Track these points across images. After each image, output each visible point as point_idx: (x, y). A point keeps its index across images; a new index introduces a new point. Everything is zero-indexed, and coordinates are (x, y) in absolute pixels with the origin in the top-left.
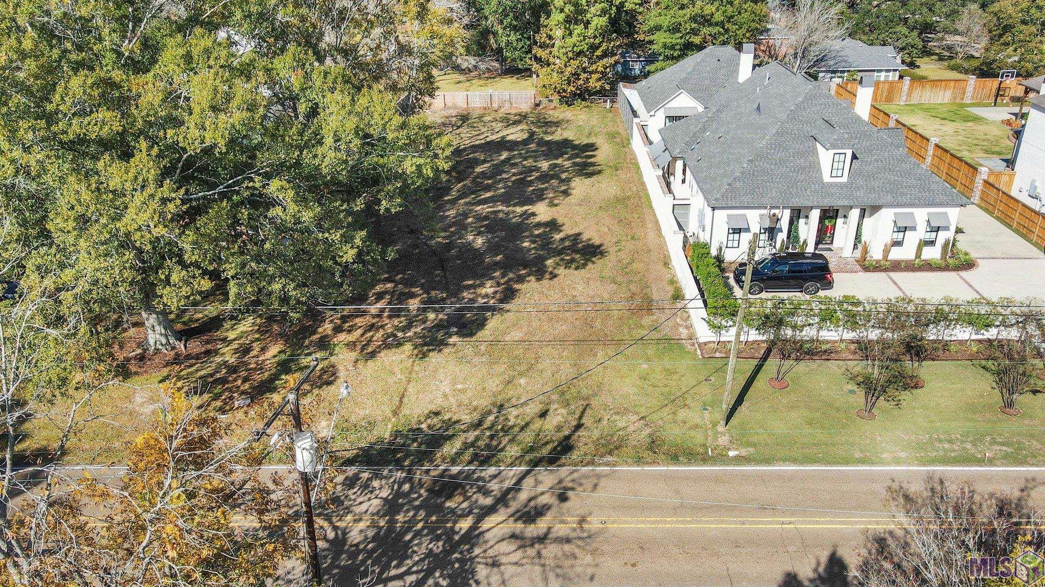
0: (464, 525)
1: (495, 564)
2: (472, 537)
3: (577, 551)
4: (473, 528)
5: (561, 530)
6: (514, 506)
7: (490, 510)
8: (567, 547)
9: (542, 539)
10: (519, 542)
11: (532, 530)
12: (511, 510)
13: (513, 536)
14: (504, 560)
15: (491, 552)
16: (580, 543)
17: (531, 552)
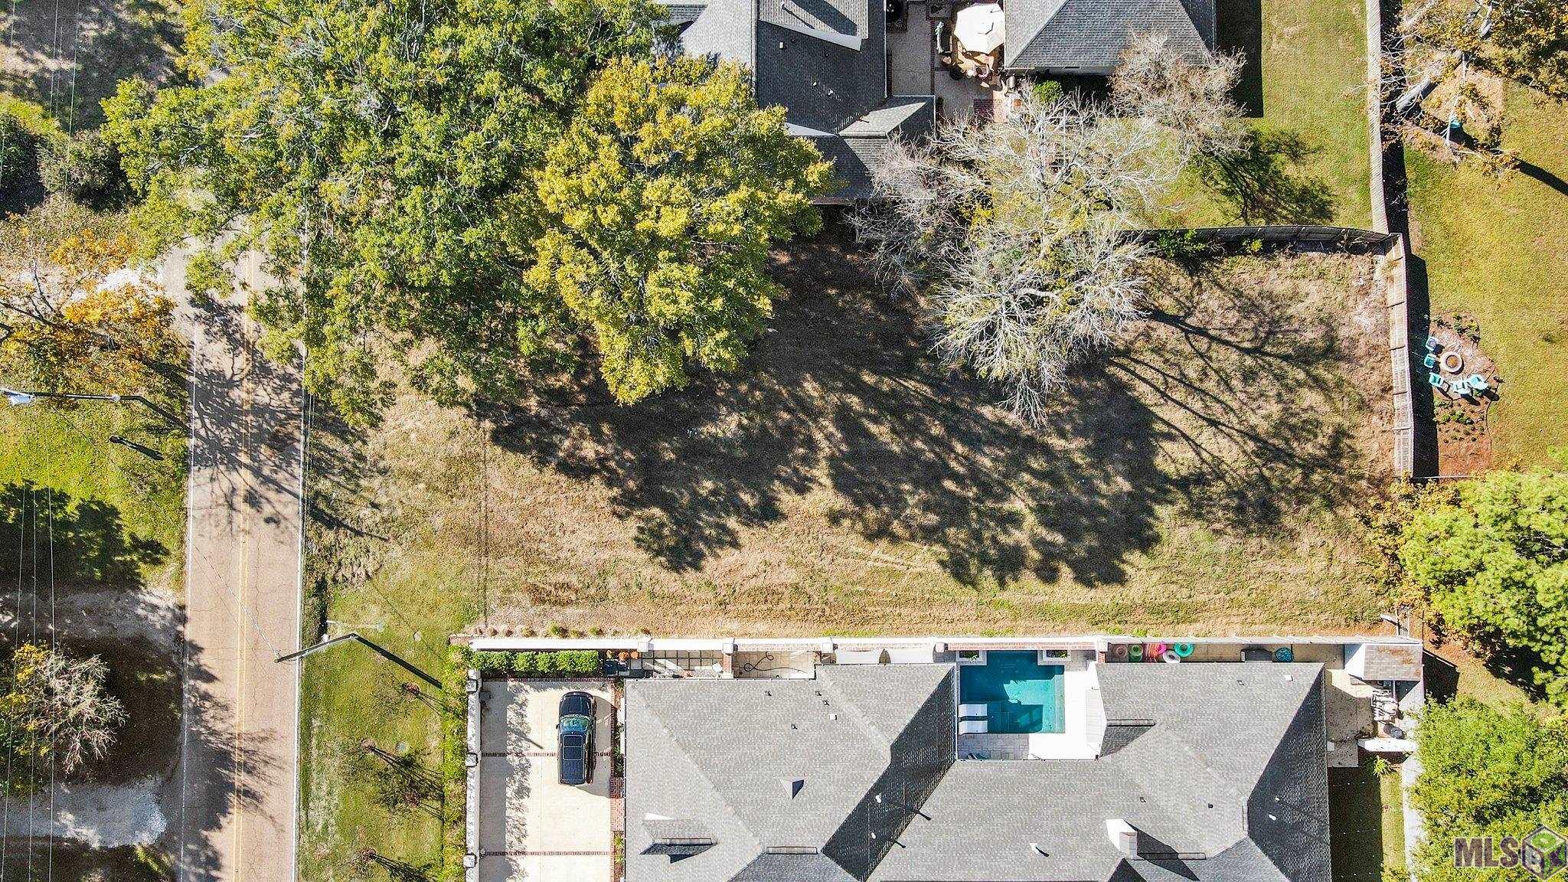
0: (244, 458)
1: (212, 479)
2: (233, 464)
3: (221, 527)
4: (241, 464)
5: (238, 519)
6: (262, 490)
7: (257, 473)
8: (224, 521)
9: (231, 506)
10: (229, 494)
11: (238, 501)
12: (257, 487)
13: (234, 490)
14: (216, 484)
15: (221, 476)
16: (228, 529)
17: (222, 501)
